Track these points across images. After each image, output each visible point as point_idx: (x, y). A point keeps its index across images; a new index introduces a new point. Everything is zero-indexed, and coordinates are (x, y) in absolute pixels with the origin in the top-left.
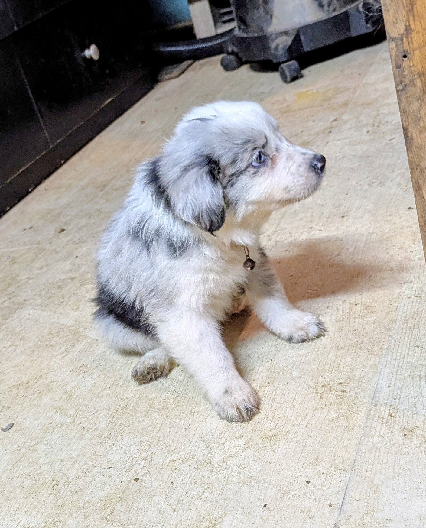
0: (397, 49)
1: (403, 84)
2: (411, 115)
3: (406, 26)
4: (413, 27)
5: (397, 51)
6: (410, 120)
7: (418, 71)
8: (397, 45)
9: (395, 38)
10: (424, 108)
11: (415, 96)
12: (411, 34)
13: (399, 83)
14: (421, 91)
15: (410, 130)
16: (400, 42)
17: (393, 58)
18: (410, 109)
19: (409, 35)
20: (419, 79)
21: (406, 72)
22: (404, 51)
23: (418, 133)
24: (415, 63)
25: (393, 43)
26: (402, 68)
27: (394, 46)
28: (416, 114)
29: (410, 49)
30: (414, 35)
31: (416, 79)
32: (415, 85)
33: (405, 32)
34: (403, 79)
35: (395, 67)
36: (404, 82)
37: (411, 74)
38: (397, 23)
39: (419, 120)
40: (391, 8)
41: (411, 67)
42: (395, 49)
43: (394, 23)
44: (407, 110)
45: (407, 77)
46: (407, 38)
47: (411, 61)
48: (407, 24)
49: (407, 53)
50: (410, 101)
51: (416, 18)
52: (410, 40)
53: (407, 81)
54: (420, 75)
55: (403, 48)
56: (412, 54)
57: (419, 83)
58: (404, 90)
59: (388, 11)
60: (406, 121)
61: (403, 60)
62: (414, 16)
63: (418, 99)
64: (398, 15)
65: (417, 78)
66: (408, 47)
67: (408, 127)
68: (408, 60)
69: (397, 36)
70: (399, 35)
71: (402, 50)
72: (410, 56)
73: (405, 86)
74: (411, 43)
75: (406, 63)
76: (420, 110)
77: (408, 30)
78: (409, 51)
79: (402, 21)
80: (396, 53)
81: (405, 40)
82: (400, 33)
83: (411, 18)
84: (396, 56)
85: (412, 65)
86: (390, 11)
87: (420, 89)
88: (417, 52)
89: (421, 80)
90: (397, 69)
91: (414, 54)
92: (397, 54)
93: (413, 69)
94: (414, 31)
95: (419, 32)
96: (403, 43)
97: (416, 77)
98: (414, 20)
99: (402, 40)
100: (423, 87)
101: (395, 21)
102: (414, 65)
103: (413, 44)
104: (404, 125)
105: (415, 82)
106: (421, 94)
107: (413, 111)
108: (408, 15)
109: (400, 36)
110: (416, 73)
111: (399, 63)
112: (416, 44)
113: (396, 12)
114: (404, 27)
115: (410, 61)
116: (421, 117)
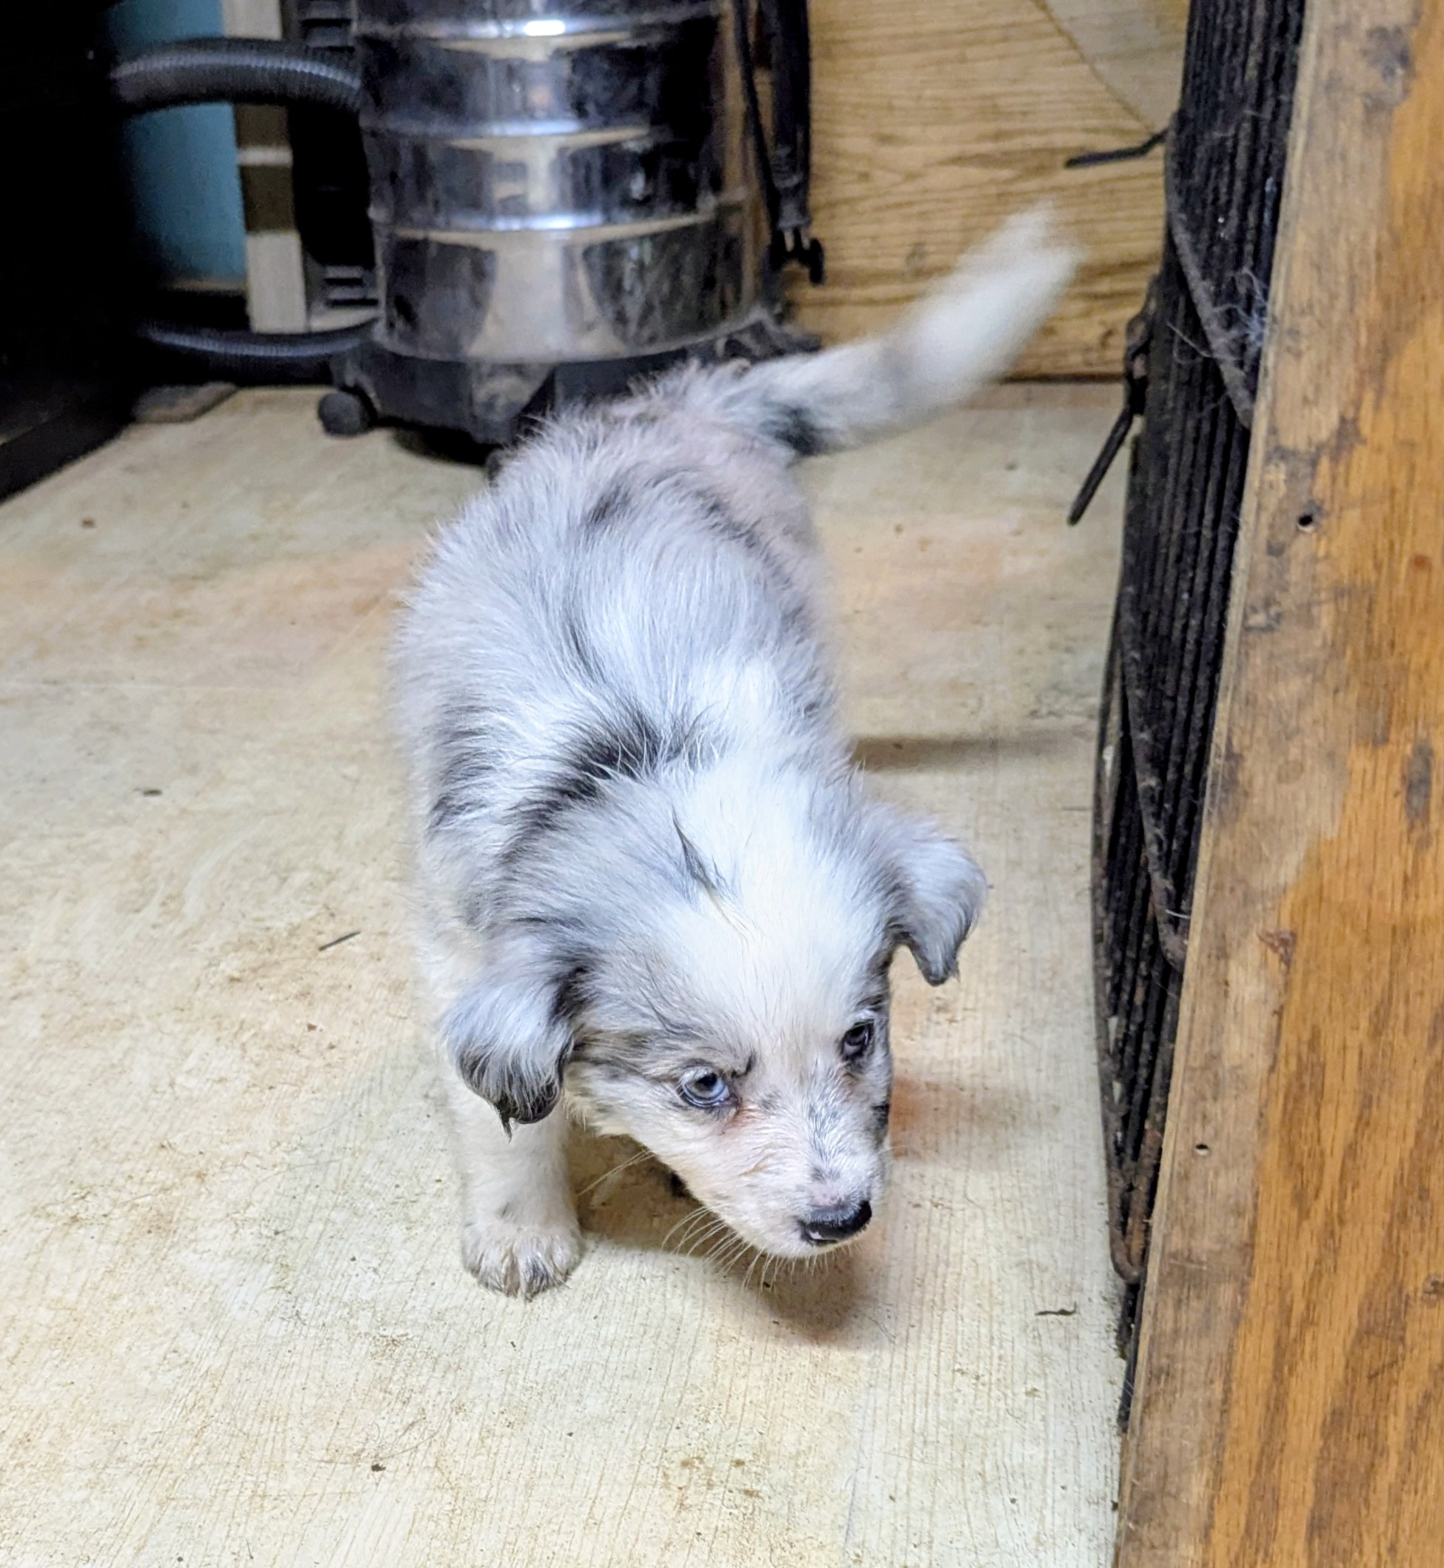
0: (1289, 489)
1: (1273, 610)
2: (1267, 717)
3: (1343, 420)
4: (1366, 429)
5: (1287, 497)
6: (1259, 733)
7: (1336, 577)
8: (1292, 476)
9: (1294, 453)
10: (1317, 704)
11: (1302, 658)
12: (1352, 447)
13: (1259, 604)
14: (1324, 646)
15: (1248, 763)
16: (1304, 470)
17: (1265, 518)
18: (1271, 697)
19: (1345, 454)
20: (1332, 605)
21: (1294, 574)
22: (1311, 502)
23: (1273, 777)
24: (1334, 548)
25: (1283, 466)
26: (1285, 556)
27: (1282, 476)
28: (1284, 717)
29: (1332, 501)
30: (1361, 457)
31: (1320, 603)
32: (1309, 622)
33: (1333, 442)
34: (1277, 594)
35: (1263, 547)
36: (1279, 604)
37: (1310, 585)
38: (1316, 403)
39: (1289, 738)
40: (1309, 348)
41: (1317, 561)
42: (1283, 489)
43: (1305, 400)
44: (1261, 699)
45: (1292, 590)
46: (1335, 459)
47: (1323, 543)
48: (1350, 415)
49: (1319, 509)
50: (1277, 668)
51: (1385, 403)
52: (1341, 469)
53: (1287, 603)
54: (1339, 593)
55: (1310, 491)
56: (1333, 519)
57: (1325, 616)
58: (1268, 629)
59: (1298, 355)
60: (1243, 733)
61: (1298, 530)
62: (1380, 392)
63: (1308, 670)
64: (1328, 374)
65: (1326, 602)
66: (1328, 493)
67: (1245, 753)
68: (1314, 536)
69: (1302, 446)
70: (1310, 444)
71: (1305, 500)
72: (1324, 522)
73: (1279, 617)
74: (1341, 481)
75: (1305, 543)
76: (1301, 705)
77: (1347, 433)
78: (1327, 506)
79: (1334, 402)
80: (1281, 501)
81: (1325, 465)
82: (1315, 440)
83: (1369, 397)
84: (1281, 511)
85: (1321, 553)
86: (1305, 359)
87: (1325, 637)
88: (1353, 516)
89: (1338, 611)
90: (1269, 558)
91: (1339, 518)
92: (1285, 505)
93: (1321, 568)
94: (1364, 442)
95: (1379, 450)
96: (1313, 475)
97: (1323, 596)
98: (1377, 407)
99: (1314, 463)
100: (1335, 633)
101: (1310, 395)
102: (1327, 556)
103: (1347, 483)
104: (1235, 742)
105: (1315, 611)
106: (1322, 656)
107: (1278, 703)
108: (1361, 384)
109: (1313, 449)
110: (1325, 584)
111: (1281, 538)
112: (1356, 489)
113: (1322, 367)
114: (1334, 420)
115: (1319, 540)
116: (1298, 730)
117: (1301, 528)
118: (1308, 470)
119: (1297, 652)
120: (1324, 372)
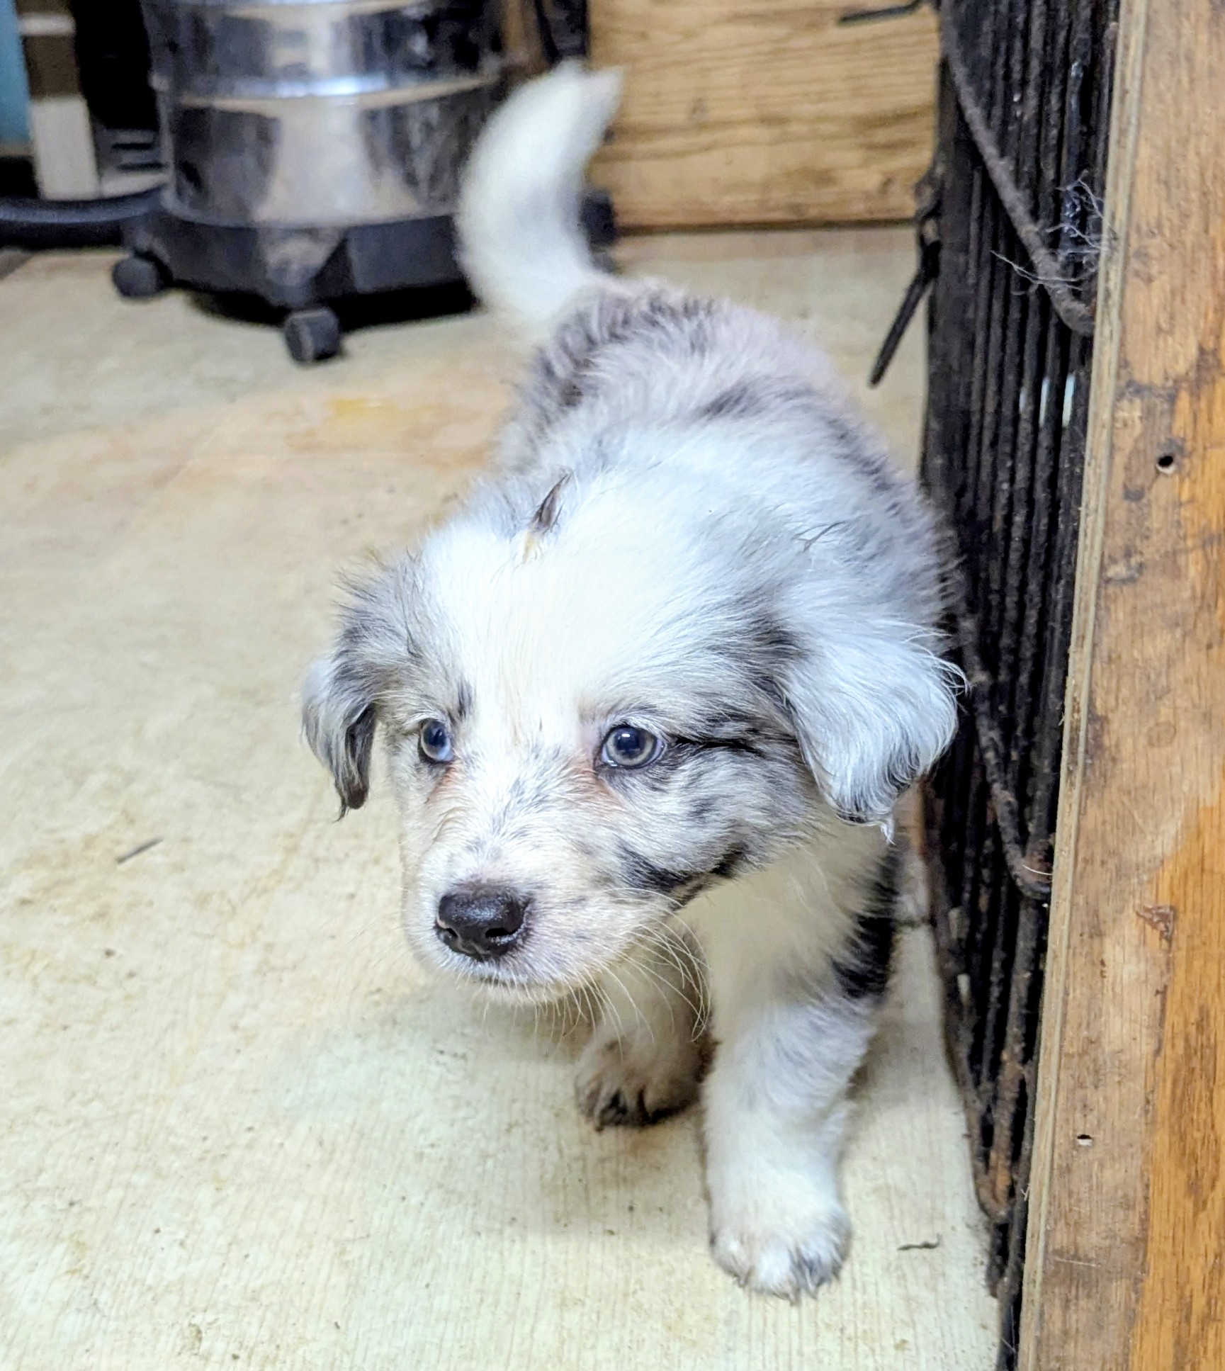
0: (1145, 429)
1: (1135, 560)
2: (1133, 675)
3: (1202, 350)
5: (1143, 434)
6: (1125, 692)
7: (1203, 522)
8: (1148, 414)
9: (1150, 388)
10: (1188, 659)
11: (1169, 611)
12: (1213, 380)
13: (1119, 554)
14: (1194, 597)
15: (1114, 726)
16: (1162, 406)
17: (1120, 460)
18: (1136, 654)
19: (1206, 388)
20: (1200, 553)
21: (1156, 520)
22: (1171, 441)
23: (1142, 741)
24: (1199, 490)
25: (1137, 401)
26: (1144, 501)
27: (1137, 414)
28: (1153, 676)
29: (1194, 439)
31: (1187, 551)
32: (1176, 573)
33: (1192, 375)
34: (1138, 542)
35: (1120, 492)
36: (1141, 553)
37: (1174, 532)
38: (1171, 332)
39: (1159, 698)
40: (1160, 273)
41: (1181, 505)
42: (1138, 428)
43: (1159, 329)
44: (1125, 657)
45: (1155, 538)
46: (1195, 395)
47: (1187, 483)
48: (1210, 345)
49: (1181, 449)
50: (1142, 624)
52: (1203, 404)
53: (1150, 551)
54: (1207, 540)
55: (1170, 428)
56: (1196, 460)
57: (1193, 567)
58: (1131, 580)
59: (1149, 280)
60: (1107, 692)
61: (1158, 473)
63: (1177, 625)
64: (1183, 301)
65: (1194, 548)
66: (1189, 431)
67: (1110, 716)
68: (1176, 478)
69: (1158, 380)
70: (1167, 379)
71: (1163, 439)
72: (1186, 462)
73: (1141, 566)
74: (1203, 417)
75: (1166, 486)
76: (1170, 663)
77: (1207, 365)
78: (1188, 446)
79: (1191, 330)
80: (1136, 441)
81: (1184, 401)
82: (1172, 373)
84: (1136, 452)
85: (1185, 496)
86: (1156, 284)
87: (1193, 589)
89: (1206, 556)
90: (1125, 504)
91: (1204, 458)
92: (1141, 446)
93: (1185, 512)
96: (1172, 412)
97: (1190, 543)
99: (1172, 399)
100: (1204, 586)
101: (1164, 326)
102: (1192, 500)
103: (1210, 420)
104: (1098, 703)
105: (1181, 560)
106: (1191, 608)
107: (1145, 660)
108: (1219, 312)
109: (1170, 383)
110: (1192, 530)
111: (1139, 481)
113: (1178, 293)
114: (1193, 351)
115: (1182, 481)
116: (1168, 690)
117: (1160, 469)
118: (1166, 406)
119: (1164, 605)
120: (1178, 298)
